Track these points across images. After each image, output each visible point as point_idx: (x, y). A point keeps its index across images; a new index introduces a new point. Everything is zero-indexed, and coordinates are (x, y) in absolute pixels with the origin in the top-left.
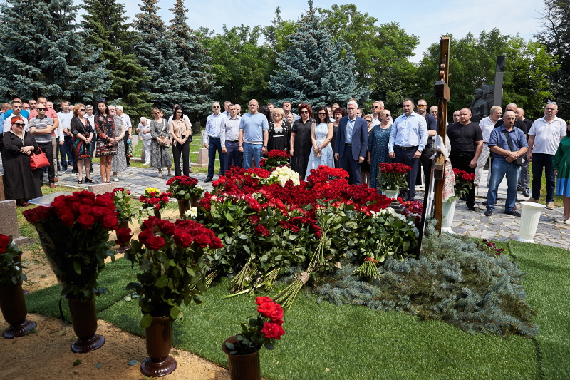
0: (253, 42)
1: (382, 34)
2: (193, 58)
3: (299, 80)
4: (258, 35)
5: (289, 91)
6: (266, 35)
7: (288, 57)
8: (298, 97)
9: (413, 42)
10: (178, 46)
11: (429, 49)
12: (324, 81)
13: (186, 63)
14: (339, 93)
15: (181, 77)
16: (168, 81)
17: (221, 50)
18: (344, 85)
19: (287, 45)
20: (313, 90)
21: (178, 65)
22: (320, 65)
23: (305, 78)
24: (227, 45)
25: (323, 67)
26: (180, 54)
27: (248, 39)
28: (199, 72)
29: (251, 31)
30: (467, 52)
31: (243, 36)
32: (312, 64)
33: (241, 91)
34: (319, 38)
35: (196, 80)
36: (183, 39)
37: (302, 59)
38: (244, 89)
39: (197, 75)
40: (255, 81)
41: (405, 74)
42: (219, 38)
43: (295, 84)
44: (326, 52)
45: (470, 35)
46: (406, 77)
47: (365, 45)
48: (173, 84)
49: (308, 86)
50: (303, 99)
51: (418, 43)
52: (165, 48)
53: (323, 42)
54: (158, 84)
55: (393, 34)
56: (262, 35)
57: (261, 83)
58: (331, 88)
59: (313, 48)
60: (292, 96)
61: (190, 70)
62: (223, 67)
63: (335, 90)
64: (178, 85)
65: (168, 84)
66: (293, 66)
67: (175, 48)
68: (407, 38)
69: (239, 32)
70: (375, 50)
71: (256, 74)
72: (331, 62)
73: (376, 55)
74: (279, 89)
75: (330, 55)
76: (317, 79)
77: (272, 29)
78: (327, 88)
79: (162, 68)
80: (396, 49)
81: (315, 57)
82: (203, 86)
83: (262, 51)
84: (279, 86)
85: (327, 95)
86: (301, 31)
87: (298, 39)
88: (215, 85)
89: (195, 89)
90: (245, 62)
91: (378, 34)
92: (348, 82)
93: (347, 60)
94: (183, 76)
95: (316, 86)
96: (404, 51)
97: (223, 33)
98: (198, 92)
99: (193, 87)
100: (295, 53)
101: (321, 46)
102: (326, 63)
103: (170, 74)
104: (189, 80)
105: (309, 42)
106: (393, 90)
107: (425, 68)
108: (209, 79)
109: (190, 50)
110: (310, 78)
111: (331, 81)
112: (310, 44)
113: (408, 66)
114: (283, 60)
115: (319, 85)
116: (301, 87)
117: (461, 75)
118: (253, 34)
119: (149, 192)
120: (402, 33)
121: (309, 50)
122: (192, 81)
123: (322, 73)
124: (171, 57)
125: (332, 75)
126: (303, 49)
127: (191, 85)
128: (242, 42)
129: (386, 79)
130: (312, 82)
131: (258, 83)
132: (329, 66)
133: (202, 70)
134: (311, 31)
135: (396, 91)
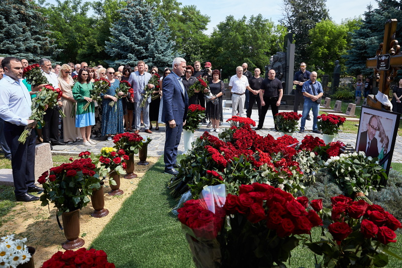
0: (83, 14)
1: (184, 13)
2: (34, 24)
3: (131, 45)
4: (88, 9)
5: (122, 54)
6: (95, 8)
7: (120, 27)
8: (131, 59)
9: (205, 21)
10: (19, 13)
11: (218, 26)
12: (151, 46)
13: (28, 28)
14: (163, 56)
15: (24, 40)
16: (13, 43)
17: (56, 19)
18: (165, 50)
19: (116, 17)
20: (142, 53)
21: (21, 29)
22: (147, 34)
23: (135, 44)
24: (61, 15)
25: (149, 35)
26: (22, 20)
27: (79, 11)
28: (40, 37)
29: (82, 5)
30: (243, 28)
31: (75, 8)
32: (140, 33)
33: (77, 53)
34: (144, 13)
35: (38, 43)
36: (23, 6)
37: (132, 29)
38: (79, 52)
39: (38, 39)
40: (88, 45)
41: (202, 43)
42: (53, 8)
43: (127, 49)
44: (150, 25)
45: (245, 17)
46: (204, 44)
47: (175, 21)
48: (18, 46)
49: (138, 51)
50: (135, 60)
51: (209, 21)
52: (6, 13)
53: (147, 17)
54: (3, 45)
55: (193, 14)
56: (91, 8)
57: (95, 47)
58: (156, 52)
59: (140, 21)
60: (126, 57)
61: (32, 35)
62: (60, 33)
63: (159, 54)
64: (23, 47)
65: (13, 46)
66: (126, 35)
67: (16, 14)
68: (202, 17)
69: (71, 5)
70: (181, 24)
71: (90, 40)
72: (154, 32)
73: (182, 28)
74: (114, 52)
75: (153, 27)
76: (145, 45)
77: (99, 4)
78: (153, 52)
79: (6, 31)
80: (195, 24)
81: (142, 28)
82: (45, 49)
83: (92, 22)
84: (115, 50)
85: (154, 57)
86: (128, 6)
87: (127, 13)
88: (56, 48)
89: (39, 51)
90: (78, 29)
91: (181, 13)
92: (167, 48)
93: (165, 31)
94: (26, 39)
95: (144, 50)
96: (201, 26)
97: (56, 5)
98: (41, 54)
99: (37, 49)
100: (126, 24)
101: (147, 20)
102: (152, 33)
103: (14, 37)
104: (32, 43)
105: (137, 16)
106: (195, 54)
107: (216, 39)
108: (51, 43)
109: (30, 16)
110: (139, 44)
111: (156, 46)
112: (137, 18)
113: (204, 37)
114: (115, 29)
115: (147, 49)
116: (133, 51)
117: (240, 44)
118: (83, 7)
120: (198, 13)
121: (137, 22)
122: (36, 44)
123: (148, 41)
124: (13, 22)
125: (157, 42)
126: (132, 21)
127: (35, 47)
128: (74, 13)
129: (190, 46)
130: (142, 47)
131: (91, 47)
132: (153, 34)
133: (44, 35)
134: (138, 7)
135: (197, 55)
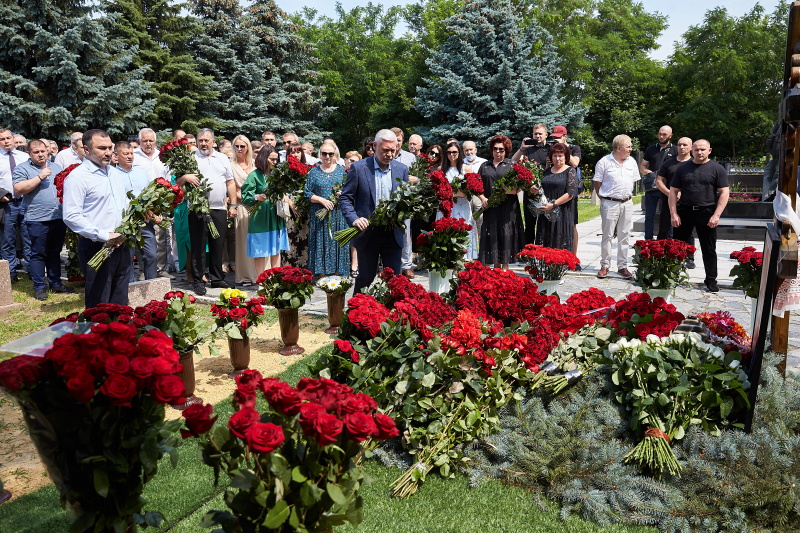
0: (386, 32)
1: (604, 13)
2: (287, 60)
3: (465, 94)
4: (396, 21)
5: (448, 113)
6: (408, 19)
7: (446, 56)
8: (463, 123)
9: (655, 26)
10: (263, 41)
11: (685, 36)
12: (508, 94)
13: (276, 69)
14: (533, 114)
15: (268, 93)
16: (247, 98)
17: (333, 46)
18: (540, 100)
19: (443, 36)
20: (489, 110)
21: (262, 72)
22: (500, 68)
23: (475, 90)
24: (343, 38)
25: (505, 70)
26: (265, 54)
27: (379, 27)
28: (298, 84)
29: (384, 13)
30: (752, 37)
31: (370, 23)
32: (487, 66)
33: (368, 114)
34: (497, 22)
35: (293, 97)
36: (270, 29)
37: (469, 58)
38: (371, 110)
39: (293, 89)
40: (390, 96)
41: (643, 80)
42: (330, 26)
43: (458, 101)
44: (510, 46)
45: (758, 8)
46: (646, 84)
47: (575, 33)
48: (255, 104)
49: (481, 104)
50: (473, 126)
51: (665, 27)
52: (240, 44)
53: (505, 29)
54: (230, 104)
55: (624, 13)
56: (402, 19)
57: (400, 100)
58: (520, 105)
59: (488, 40)
60: (454, 120)
61: (284, 81)
62: (337, 73)
63: (526, 110)
64: (263, 106)
65: (248, 105)
66: (455, 70)
67: (258, 44)
68: (647, 19)
69: (364, 15)
70: (592, 40)
71: (391, 85)
72: (519, 62)
73: (593, 49)
74: (431, 109)
75: (516, 51)
76: (496, 92)
77: (417, 9)
78: (512, 107)
79: (236, 78)
80: (626, 37)
81: (491, 55)
82: (305, 107)
83: (401, 47)
84: (433, 104)
85: (513, 119)
86: (467, 10)
87: (462, 25)
88: (324, 105)
89: (292, 112)
90: (372, 65)
91: (596, 13)
92: (547, 96)
93: (545, 59)
94: (272, 90)
95: (493, 104)
96: (642, 40)
97: (336, 18)
98: (297, 117)
99: (289, 108)
100: (458, 49)
101: (502, 36)
102: (511, 64)
103: (250, 87)
104: (282, 97)
105: (481, 29)
106: (623, 108)
107: (677, 69)
108: (316, 94)
109: (283, 46)
110: (484, 90)
111: (520, 94)
112: (483, 33)
113: (648, 65)
114: (438, 60)
115: (499, 101)
116: (469, 105)
117: (741, 79)
118: (387, 19)
119: (227, 297)
120: (637, 10)
121: (481, 43)
122: (287, 99)
123: (504, 82)
124: (251, 59)
125: (521, 84)
126: (470, 41)
127: (286, 105)
128: (368, 33)
129: (610, 89)
130: (488, 97)
131: (395, 99)
132: (515, 68)
133: (303, 79)
134: (485, 10)
135: (627, 109)
